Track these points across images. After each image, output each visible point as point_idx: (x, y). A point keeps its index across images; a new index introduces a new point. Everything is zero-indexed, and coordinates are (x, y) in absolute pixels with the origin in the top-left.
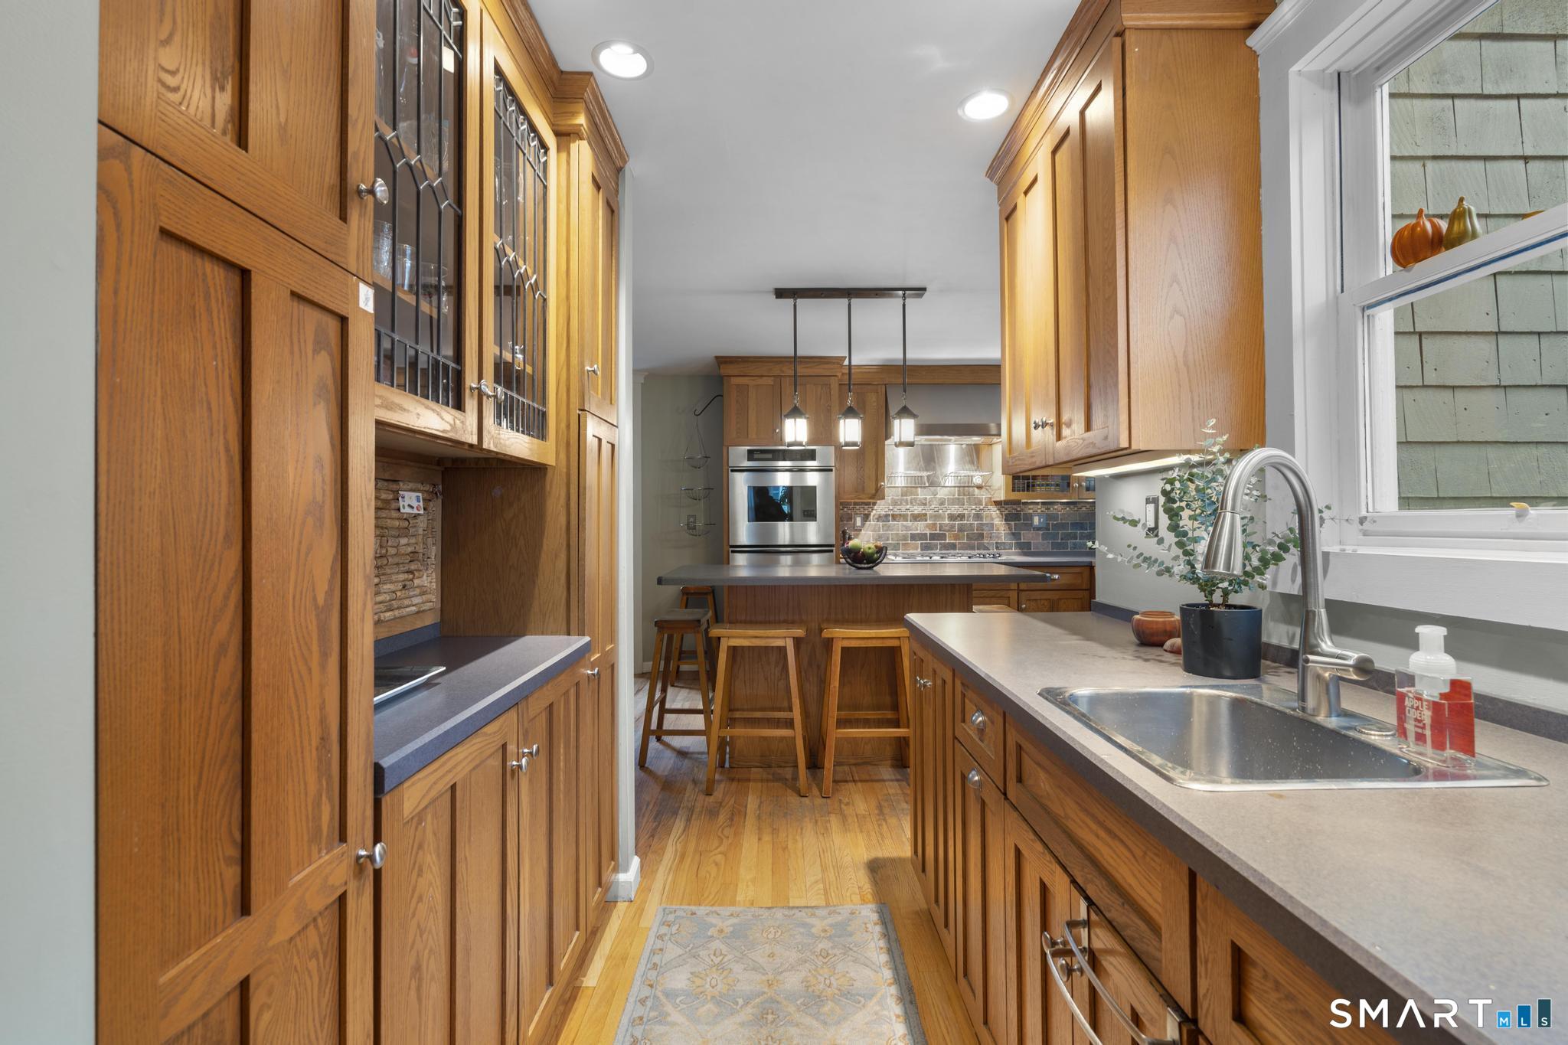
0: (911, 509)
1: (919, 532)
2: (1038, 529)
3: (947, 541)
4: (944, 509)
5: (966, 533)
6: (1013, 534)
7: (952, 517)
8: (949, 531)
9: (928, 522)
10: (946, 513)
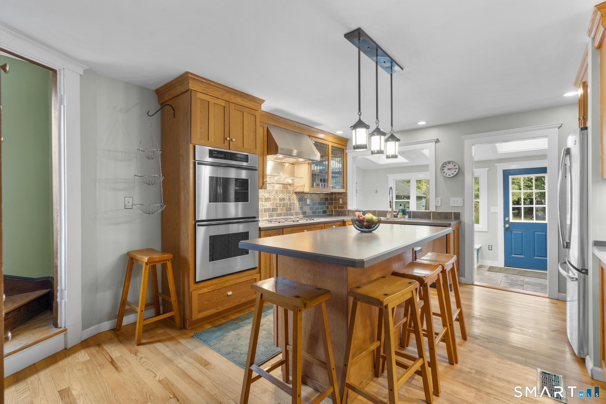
0: (264, 195)
1: (267, 207)
2: (308, 205)
3: (278, 212)
4: (277, 196)
5: (285, 208)
6: (301, 208)
7: (281, 200)
8: (279, 207)
9: (271, 202)
10: (278, 197)
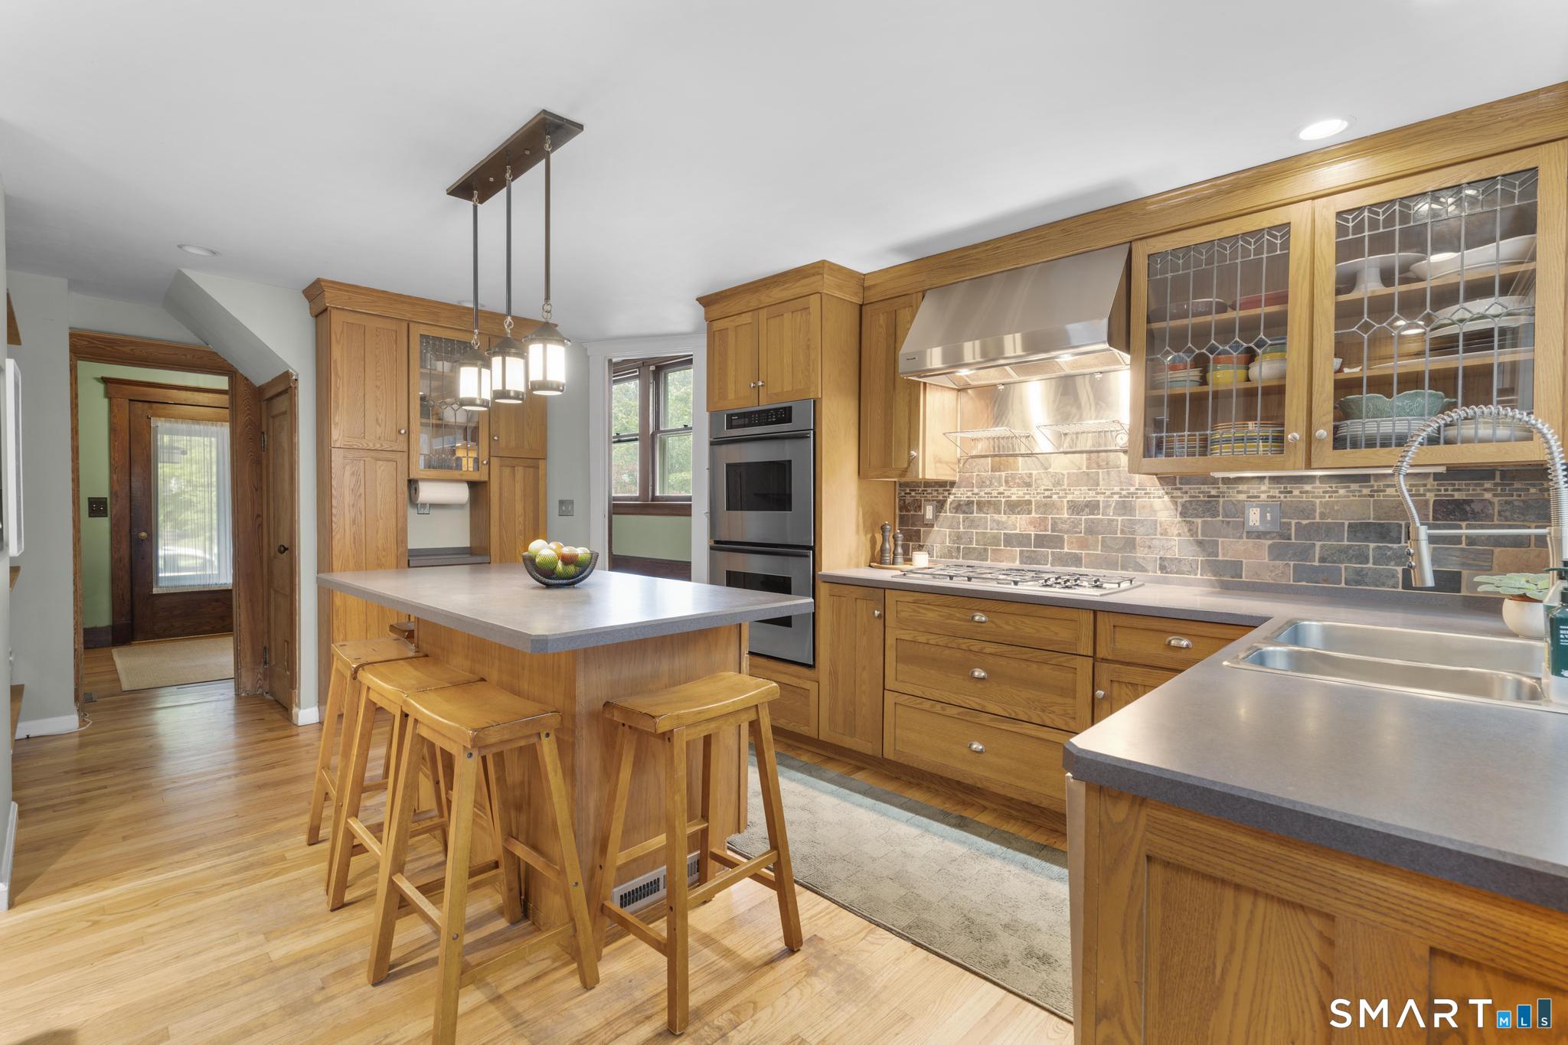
0: (1007, 493)
1: (1017, 531)
2: (1260, 535)
3: (1066, 550)
4: (1062, 494)
5: (1100, 537)
6: (1200, 543)
7: (1075, 508)
8: (1067, 532)
9: (1034, 514)
10: (1065, 500)
